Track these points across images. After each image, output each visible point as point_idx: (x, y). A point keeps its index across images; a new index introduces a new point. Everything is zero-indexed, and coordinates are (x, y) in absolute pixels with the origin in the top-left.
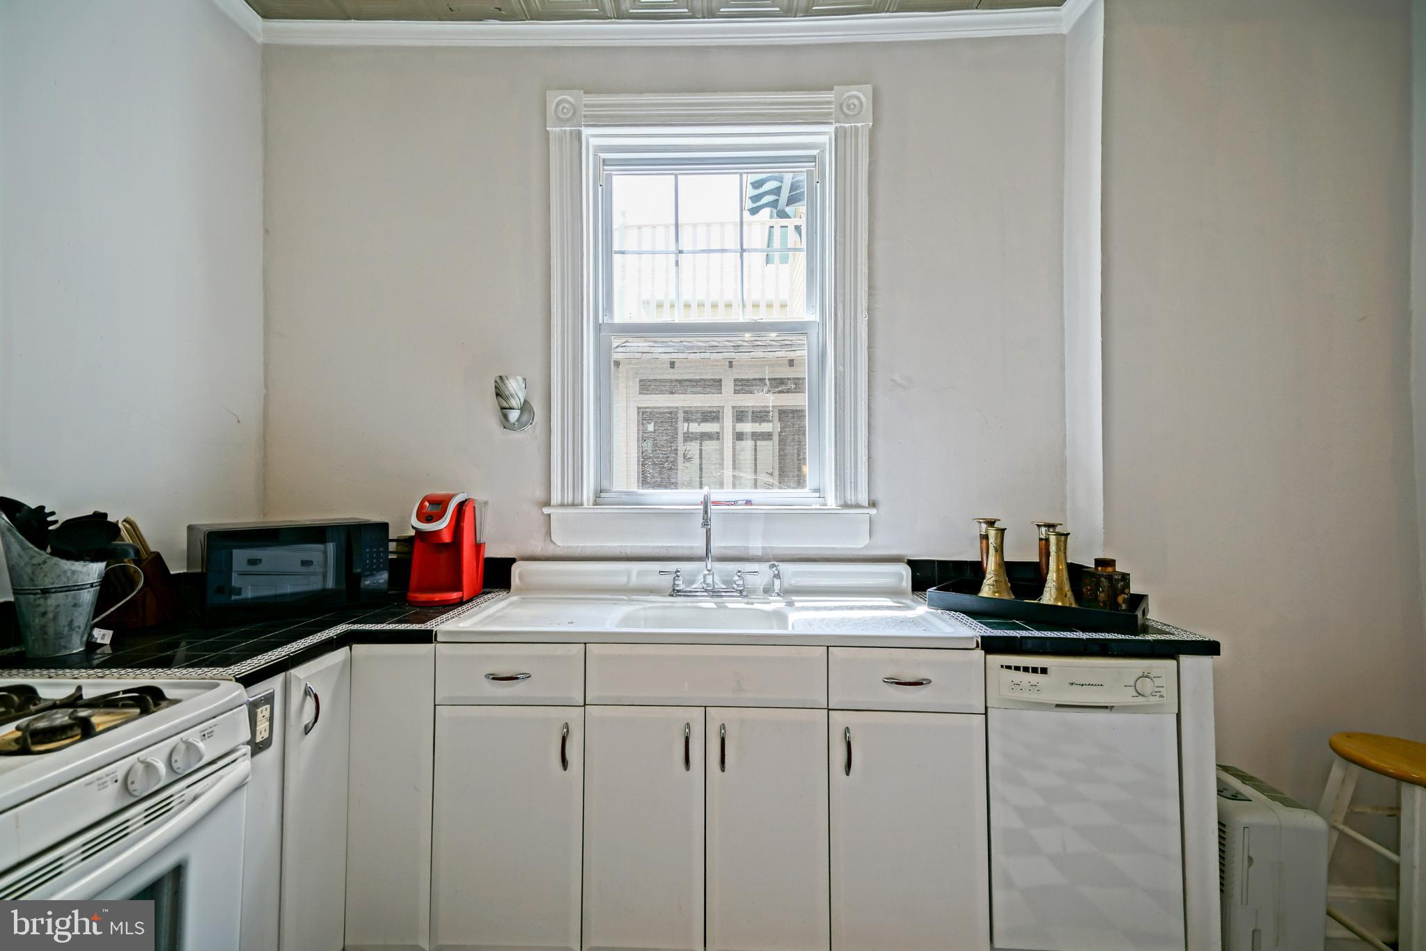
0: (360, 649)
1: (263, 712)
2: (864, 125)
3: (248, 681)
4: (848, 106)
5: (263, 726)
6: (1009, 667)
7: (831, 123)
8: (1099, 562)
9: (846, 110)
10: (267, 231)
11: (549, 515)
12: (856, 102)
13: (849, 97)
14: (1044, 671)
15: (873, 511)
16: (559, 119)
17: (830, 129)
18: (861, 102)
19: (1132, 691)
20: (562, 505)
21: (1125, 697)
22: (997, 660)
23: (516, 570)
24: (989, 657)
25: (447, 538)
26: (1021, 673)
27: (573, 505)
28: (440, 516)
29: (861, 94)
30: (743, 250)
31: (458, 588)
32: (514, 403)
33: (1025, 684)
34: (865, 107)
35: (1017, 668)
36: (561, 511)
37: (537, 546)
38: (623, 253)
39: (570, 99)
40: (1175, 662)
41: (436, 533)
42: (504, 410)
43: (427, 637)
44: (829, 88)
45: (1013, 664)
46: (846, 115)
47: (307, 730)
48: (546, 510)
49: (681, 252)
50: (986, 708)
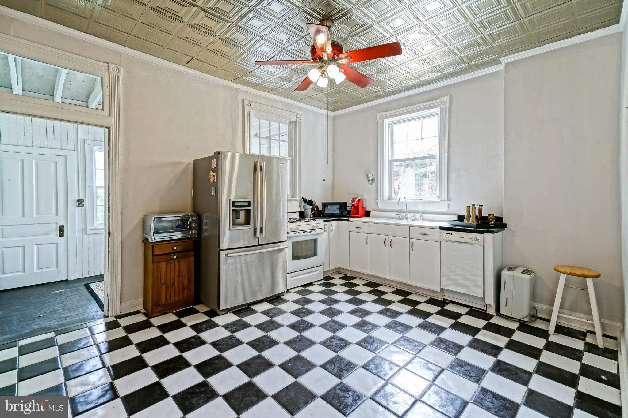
0: (340, 221)
1: (326, 226)
2: (447, 105)
3: (324, 221)
4: (443, 102)
5: (326, 228)
6: (445, 233)
7: (439, 107)
8: (490, 215)
9: (443, 103)
10: (333, 150)
11: (378, 202)
12: (445, 100)
13: (444, 100)
14: (452, 234)
15: (449, 202)
16: (380, 119)
17: (439, 108)
18: (446, 100)
19: (471, 240)
20: (380, 200)
21: (469, 241)
22: (442, 231)
23: (371, 213)
24: (441, 231)
25: (356, 205)
26: (447, 234)
27: (382, 200)
28: (355, 201)
29: (447, 98)
30: (422, 139)
31: (358, 215)
32: (370, 179)
33: (447, 237)
34: (447, 101)
35: (448, 234)
36: (380, 201)
37: (375, 208)
38: (395, 143)
39: (382, 114)
40: (483, 235)
41: (354, 204)
42: (369, 180)
43: (348, 220)
44: (439, 99)
45: (447, 233)
46: (442, 104)
47: (332, 231)
48: (377, 201)
49: (408, 141)
50: (440, 241)
